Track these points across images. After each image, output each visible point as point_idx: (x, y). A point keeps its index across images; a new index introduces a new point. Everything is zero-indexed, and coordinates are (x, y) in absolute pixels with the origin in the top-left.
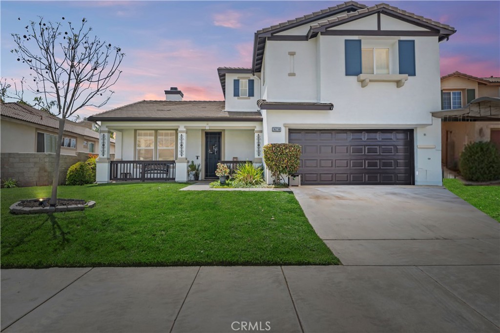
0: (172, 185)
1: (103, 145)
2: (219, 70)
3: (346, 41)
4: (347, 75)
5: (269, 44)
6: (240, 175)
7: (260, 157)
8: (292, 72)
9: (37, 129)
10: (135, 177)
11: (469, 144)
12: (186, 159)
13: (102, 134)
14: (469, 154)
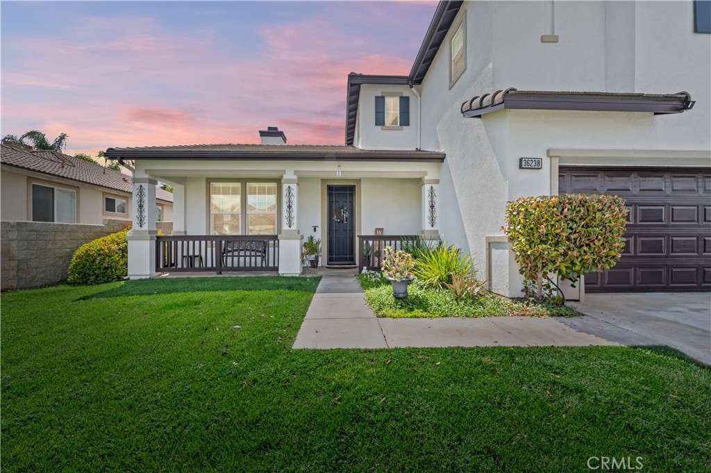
1: (141, 206)
2: (350, 77)
8: (549, 33)
9: (32, 179)
12: (299, 232)
13: (138, 185)
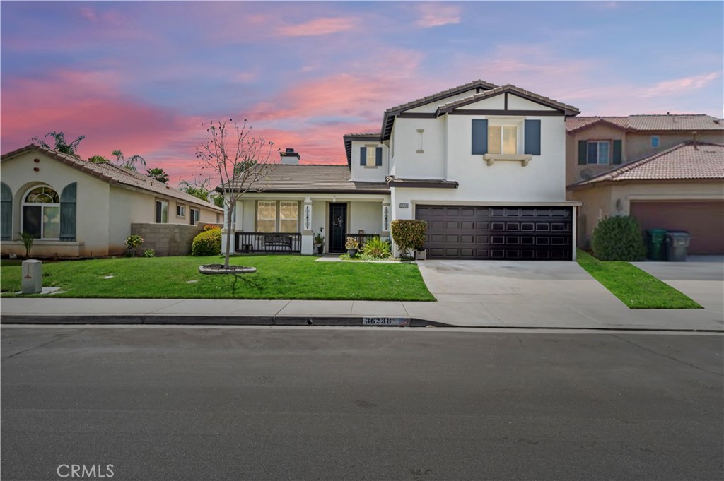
0: (298, 257)
2: (345, 137)
3: (473, 120)
4: (473, 153)
5: (398, 121)
6: (368, 247)
7: (388, 230)
8: (420, 149)
9: (156, 198)
10: (256, 249)
11: (604, 219)
12: (312, 231)
14: (604, 231)
